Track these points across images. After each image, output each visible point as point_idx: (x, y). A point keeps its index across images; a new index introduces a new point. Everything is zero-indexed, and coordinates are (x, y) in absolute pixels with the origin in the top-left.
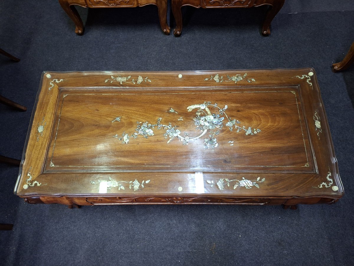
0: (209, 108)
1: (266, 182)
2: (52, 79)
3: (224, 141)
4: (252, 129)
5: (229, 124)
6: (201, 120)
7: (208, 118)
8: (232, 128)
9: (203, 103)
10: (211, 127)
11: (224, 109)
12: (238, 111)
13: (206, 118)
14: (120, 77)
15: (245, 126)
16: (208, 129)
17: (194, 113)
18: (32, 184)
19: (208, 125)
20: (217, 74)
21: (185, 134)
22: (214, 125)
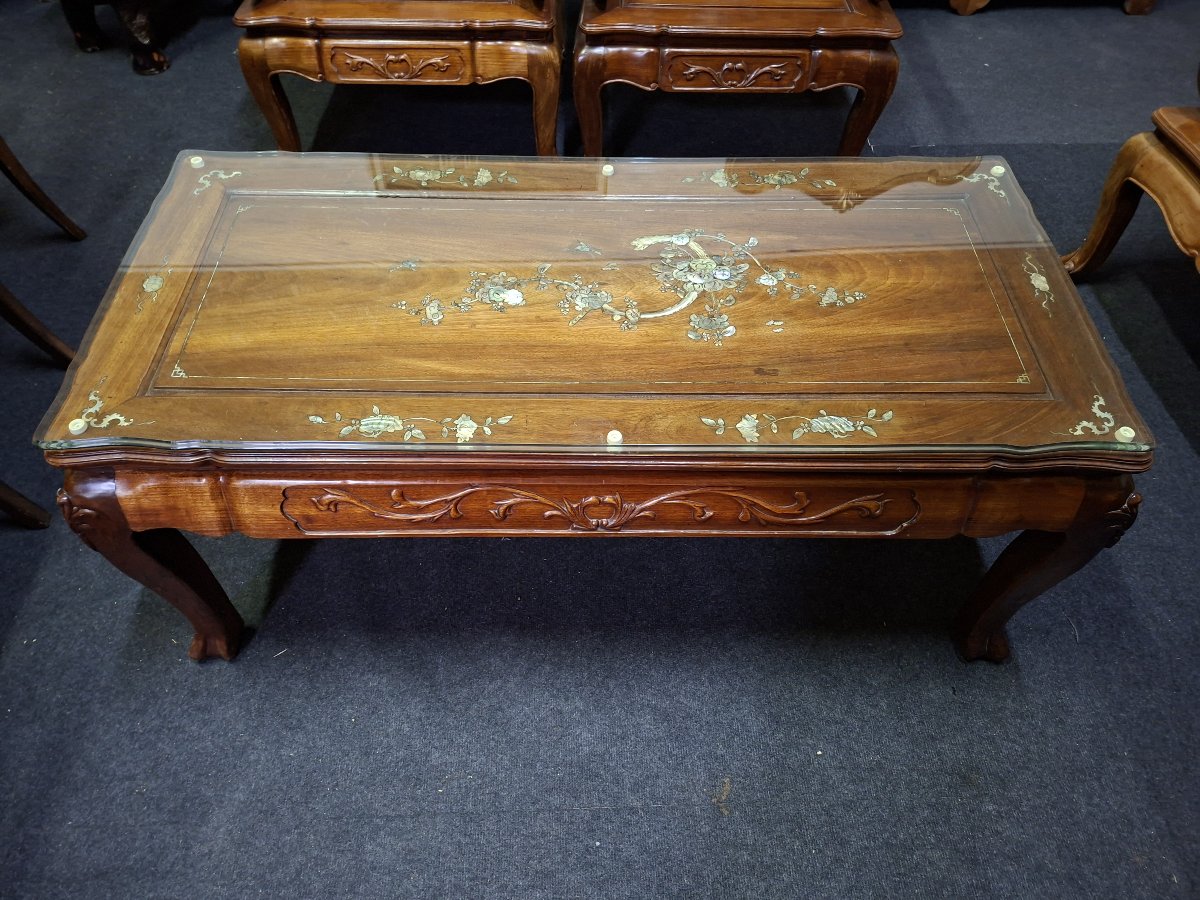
0: (700, 243)
1: (898, 422)
2: (205, 170)
3: (751, 321)
4: (839, 292)
5: (764, 280)
8: (776, 289)
9: (682, 232)
11: (746, 245)
12: (792, 251)
13: (693, 266)
14: (421, 169)
15: (815, 285)
16: (701, 289)
17: (654, 255)
18: (100, 421)
19: (698, 280)
20: (719, 170)
21: (627, 302)
22: (720, 281)
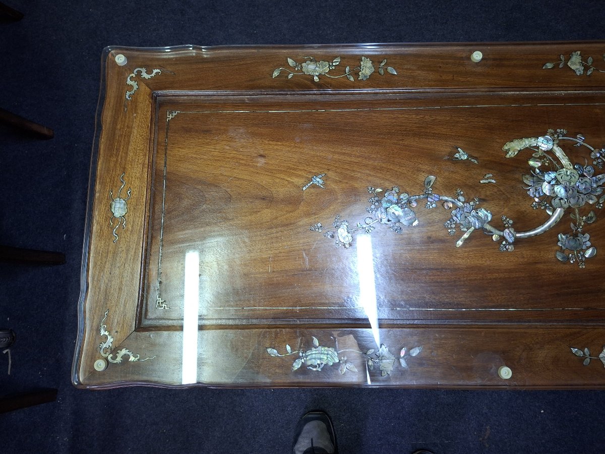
0: (563, 146)
6: (545, 183)
7: (565, 177)
9: (545, 133)
10: (573, 202)
14: (311, 61)
16: (566, 206)
17: (522, 162)
18: (114, 358)
20: (575, 52)
21: (504, 220)
22: (582, 196)
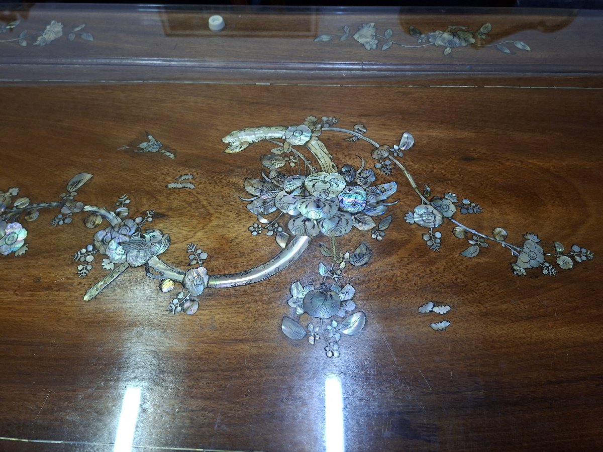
0: (327, 141)
3: (396, 303)
4: (546, 244)
5: (421, 215)
6: (283, 193)
7: (319, 185)
8: (438, 235)
9: (302, 122)
10: (327, 228)
11: (396, 147)
12: (468, 159)
13: (309, 185)
15: (505, 228)
16: (314, 233)
17: (253, 160)
19: (313, 214)
20: (367, 24)
21: (192, 253)
22: (347, 216)
